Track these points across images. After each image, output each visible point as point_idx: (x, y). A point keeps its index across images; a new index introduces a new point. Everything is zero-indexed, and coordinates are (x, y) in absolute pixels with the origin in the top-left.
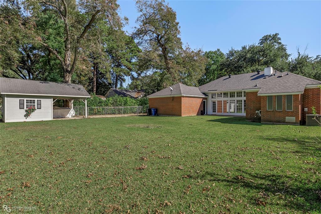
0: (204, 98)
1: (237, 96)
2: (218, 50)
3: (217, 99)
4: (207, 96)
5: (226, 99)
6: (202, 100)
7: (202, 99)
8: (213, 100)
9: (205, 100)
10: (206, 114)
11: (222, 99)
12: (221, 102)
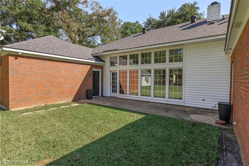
0: (92, 66)
1: (156, 61)
2: (137, 22)
3: (118, 68)
4: (103, 61)
5: (134, 67)
6: (90, 69)
7: (90, 66)
8: (113, 69)
9: (100, 70)
10: (100, 95)
11: (129, 67)
12: (126, 73)
